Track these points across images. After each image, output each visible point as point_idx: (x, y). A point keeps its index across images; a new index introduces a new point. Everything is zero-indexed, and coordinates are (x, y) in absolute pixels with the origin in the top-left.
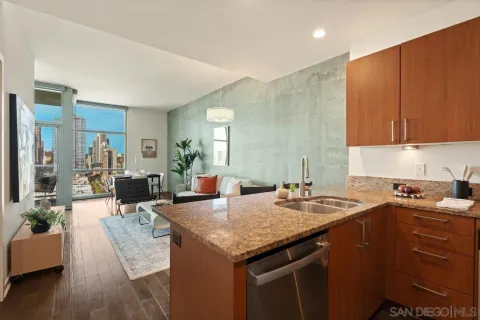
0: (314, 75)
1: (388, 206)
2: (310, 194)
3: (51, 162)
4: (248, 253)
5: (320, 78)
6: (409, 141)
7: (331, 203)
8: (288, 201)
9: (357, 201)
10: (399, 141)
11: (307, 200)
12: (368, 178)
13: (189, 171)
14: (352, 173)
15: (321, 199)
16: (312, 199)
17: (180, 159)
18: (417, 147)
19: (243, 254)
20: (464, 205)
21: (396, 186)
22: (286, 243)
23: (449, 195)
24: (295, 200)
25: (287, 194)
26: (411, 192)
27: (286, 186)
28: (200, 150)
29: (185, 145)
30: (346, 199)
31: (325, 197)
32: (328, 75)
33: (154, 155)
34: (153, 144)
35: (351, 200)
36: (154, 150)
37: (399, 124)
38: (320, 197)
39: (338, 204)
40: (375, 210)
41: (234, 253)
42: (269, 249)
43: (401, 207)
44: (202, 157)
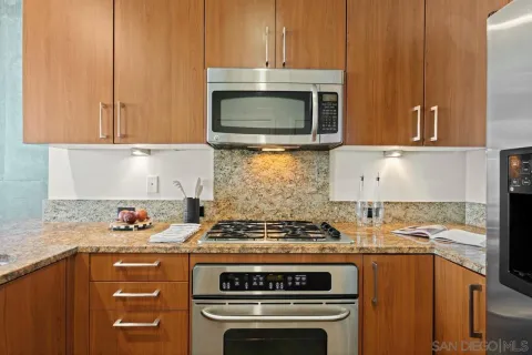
10: (113, 138)
12: (81, 202)
14: (53, 195)
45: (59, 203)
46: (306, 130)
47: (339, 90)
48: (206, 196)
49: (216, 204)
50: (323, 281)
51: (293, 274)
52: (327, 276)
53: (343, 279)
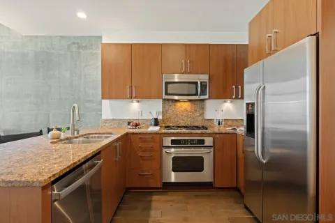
0: (74, 43)
1: (127, 134)
2: (78, 133)
4: (54, 175)
5: (79, 47)
6: (135, 98)
7: (95, 137)
8: (61, 140)
9: (111, 134)
10: (131, 98)
11: (76, 138)
12: (114, 120)
14: (104, 117)
15: (87, 135)
16: (80, 136)
18: (138, 101)
19: (50, 178)
20: (157, 129)
21: (129, 124)
22: (78, 163)
23: (151, 125)
24: (67, 139)
25: (60, 135)
26: (137, 125)
27: (59, 129)
30: (104, 134)
31: (89, 134)
32: (86, 47)
35: (107, 133)
37: (131, 87)
38: (85, 135)
39: (98, 137)
40: (122, 136)
41: (41, 179)
42: (68, 170)
43: (133, 134)
45: (107, 120)
46: (196, 94)
47: (207, 81)
48: (160, 117)
49: (163, 120)
50: (202, 142)
51: (193, 140)
52: (204, 140)
53: (209, 141)
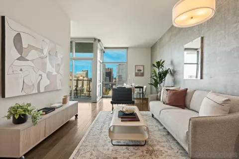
3: (115, 81)
13: (162, 84)
17: (156, 76)
28: (171, 68)
29: (159, 64)
33: (142, 75)
34: (142, 69)
36: (142, 72)
44: (173, 73)
